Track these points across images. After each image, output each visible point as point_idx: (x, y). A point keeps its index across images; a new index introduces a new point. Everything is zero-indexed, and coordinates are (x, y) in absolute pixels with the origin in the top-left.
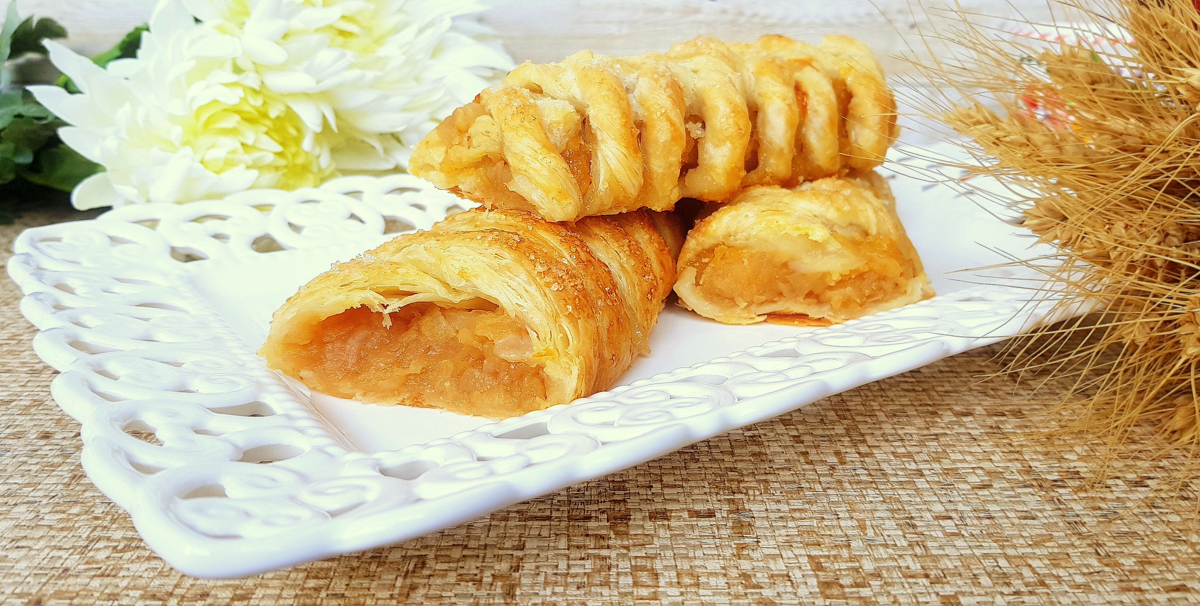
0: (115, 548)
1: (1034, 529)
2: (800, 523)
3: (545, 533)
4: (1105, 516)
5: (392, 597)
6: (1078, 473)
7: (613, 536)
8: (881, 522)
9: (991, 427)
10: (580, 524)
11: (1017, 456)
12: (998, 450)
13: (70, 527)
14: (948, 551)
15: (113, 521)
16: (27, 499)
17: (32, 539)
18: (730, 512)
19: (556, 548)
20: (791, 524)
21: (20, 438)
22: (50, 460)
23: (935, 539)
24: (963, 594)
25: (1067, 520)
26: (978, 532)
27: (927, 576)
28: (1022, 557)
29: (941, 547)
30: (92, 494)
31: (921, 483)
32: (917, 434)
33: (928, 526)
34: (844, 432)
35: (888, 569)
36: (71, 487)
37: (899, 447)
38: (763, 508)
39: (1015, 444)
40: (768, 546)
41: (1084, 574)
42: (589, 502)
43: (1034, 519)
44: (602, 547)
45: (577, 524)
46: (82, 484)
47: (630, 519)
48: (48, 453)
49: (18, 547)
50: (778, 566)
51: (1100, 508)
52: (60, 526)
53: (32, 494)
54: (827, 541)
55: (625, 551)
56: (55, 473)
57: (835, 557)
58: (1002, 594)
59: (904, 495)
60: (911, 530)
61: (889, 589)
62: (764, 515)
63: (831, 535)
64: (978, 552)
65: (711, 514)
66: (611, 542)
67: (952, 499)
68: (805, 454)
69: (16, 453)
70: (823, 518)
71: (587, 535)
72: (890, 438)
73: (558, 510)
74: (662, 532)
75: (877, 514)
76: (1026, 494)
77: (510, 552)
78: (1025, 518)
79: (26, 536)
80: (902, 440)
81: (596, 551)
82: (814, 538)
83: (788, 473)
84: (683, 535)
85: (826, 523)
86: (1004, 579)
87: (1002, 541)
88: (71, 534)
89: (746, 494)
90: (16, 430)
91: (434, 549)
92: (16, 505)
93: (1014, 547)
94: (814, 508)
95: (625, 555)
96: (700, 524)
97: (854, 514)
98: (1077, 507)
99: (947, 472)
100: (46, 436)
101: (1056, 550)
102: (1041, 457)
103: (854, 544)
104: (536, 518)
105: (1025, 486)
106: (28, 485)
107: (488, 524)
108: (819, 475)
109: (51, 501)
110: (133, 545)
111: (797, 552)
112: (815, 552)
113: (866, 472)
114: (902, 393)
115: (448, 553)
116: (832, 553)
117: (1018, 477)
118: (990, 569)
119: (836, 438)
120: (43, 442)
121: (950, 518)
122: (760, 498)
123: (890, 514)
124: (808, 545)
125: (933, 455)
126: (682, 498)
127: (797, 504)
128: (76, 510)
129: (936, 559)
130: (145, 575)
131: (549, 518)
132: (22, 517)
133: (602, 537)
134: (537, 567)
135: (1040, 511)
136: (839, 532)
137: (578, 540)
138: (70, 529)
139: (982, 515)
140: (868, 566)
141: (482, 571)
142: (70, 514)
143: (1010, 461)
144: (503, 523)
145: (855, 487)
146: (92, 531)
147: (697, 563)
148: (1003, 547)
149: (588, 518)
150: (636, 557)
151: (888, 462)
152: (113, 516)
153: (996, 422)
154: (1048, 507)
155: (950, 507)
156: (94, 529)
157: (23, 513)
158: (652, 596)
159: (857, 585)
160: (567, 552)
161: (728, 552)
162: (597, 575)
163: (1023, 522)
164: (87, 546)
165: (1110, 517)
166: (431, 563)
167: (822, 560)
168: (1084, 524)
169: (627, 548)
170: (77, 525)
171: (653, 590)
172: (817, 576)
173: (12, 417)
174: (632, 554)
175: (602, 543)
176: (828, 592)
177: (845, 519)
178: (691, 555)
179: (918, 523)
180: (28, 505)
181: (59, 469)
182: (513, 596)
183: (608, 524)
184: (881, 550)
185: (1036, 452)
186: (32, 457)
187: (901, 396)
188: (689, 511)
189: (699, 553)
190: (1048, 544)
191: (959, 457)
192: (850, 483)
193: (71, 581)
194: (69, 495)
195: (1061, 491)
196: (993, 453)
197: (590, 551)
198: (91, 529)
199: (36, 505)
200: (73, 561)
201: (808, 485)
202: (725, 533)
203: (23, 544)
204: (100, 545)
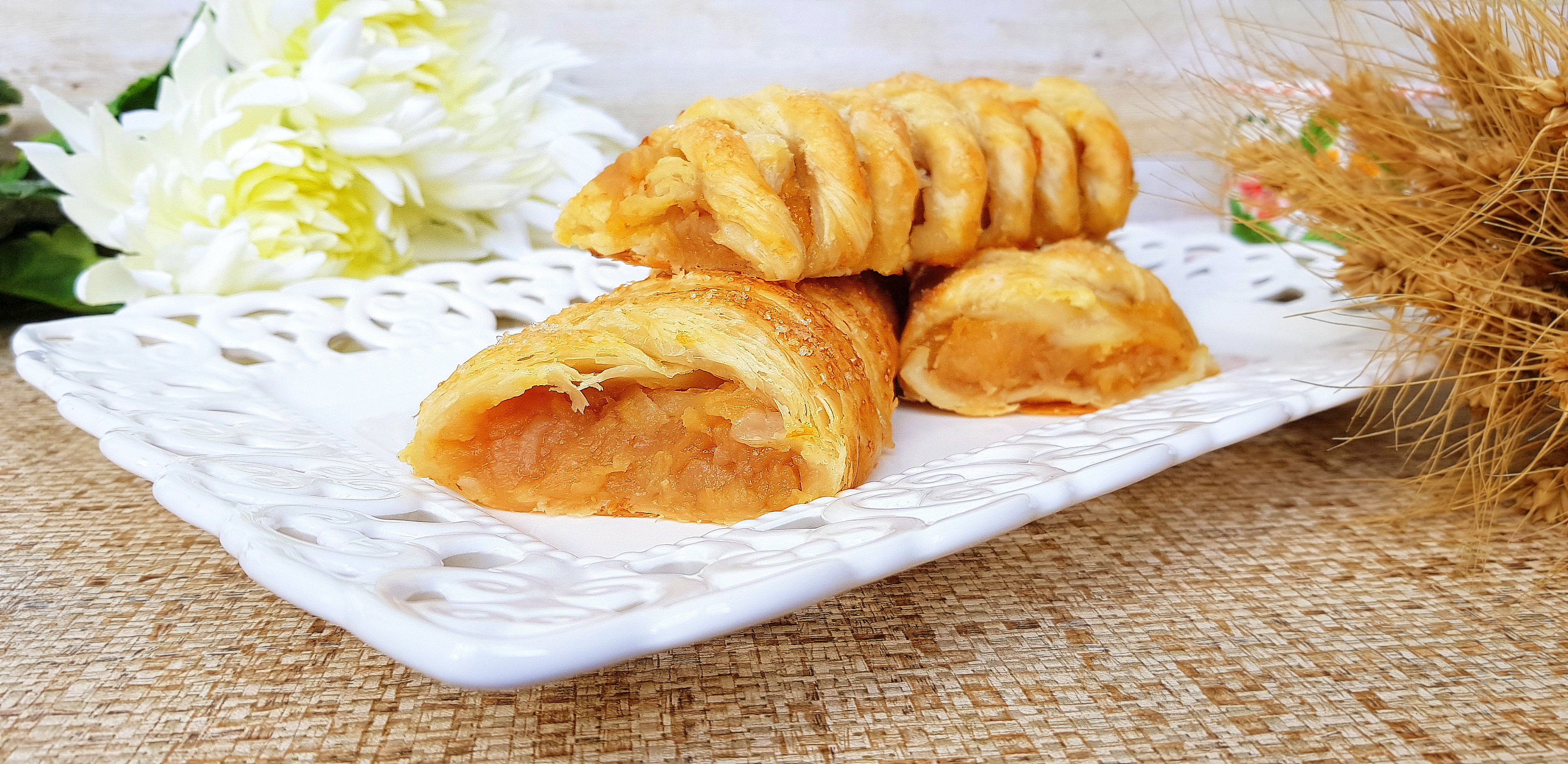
0: (253, 706)
1: (1425, 618)
2: (1147, 628)
3: (833, 655)
4: (1499, 600)
5: (664, 737)
6: (1445, 559)
7: (922, 655)
8: (1244, 621)
9: (1323, 518)
10: (874, 643)
11: (1367, 546)
12: (1342, 540)
13: (178, 686)
14: (1338, 646)
15: (238, 674)
16: (100, 657)
17: (128, 702)
18: (1056, 621)
19: (854, 671)
20: (1137, 630)
21: (61, 586)
22: (116, 609)
23: (1317, 635)
24: (1379, 689)
25: (1459, 606)
26: (1364, 625)
27: (1327, 674)
28: (1426, 647)
29: (1327, 643)
30: (193, 646)
31: (1269, 578)
32: (1242, 529)
33: (1301, 622)
34: (1152, 530)
35: (1277, 669)
36: (160, 639)
37: (1225, 543)
38: (1095, 615)
39: (1359, 533)
40: (1121, 654)
41: (1506, 660)
42: (874, 619)
43: (1419, 607)
44: (913, 667)
45: (869, 643)
46: (174, 635)
47: (934, 635)
48: (109, 601)
49: (111, 713)
50: (1145, 675)
51: (1488, 593)
52: (164, 684)
53: (105, 650)
54: (1190, 644)
55: (945, 670)
56: (128, 625)
57: (1208, 661)
58: (1423, 686)
59: (1256, 591)
60: (1284, 628)
61: (1290, 689)
62: (1099, 622)
63: (1191, 639)
64: (1374, 646)
65: (1033, 625)
66: (923, 661)
67: (1315, 593)
68: (1118, 556)
69: (64, 604)
70: (1173, 622)
71: (888, 655)
72: (1211, 534)
73: (837, 630)
74: (981, 647)
75: (1235, 614)
76: (1398, 583)
77: (796, 679)
78: (1410, 608)
79: (117, 700)
80: (1225, 536)
81: (908, 672)
82: (1173, 642)
83: (1107, 576)
84: (1009, 649)
85: (1179, 626)
86: (1417, 671)
87: (1398, 633)
88: (182, 695)
89: (1066, 601)
90: (51, 577)
91: (696, 680)
92: (87, 664)
93: (1412, 637)
94: (1156, 611)
95: (948, 674)
96: (1025, 635)
97: (1209, 615)
98: (1464, 594)
99: (1296, 566)
100: (99, 582)
101: (1462, 638)
102: (1396, 546)
103: (1223, 645)
104: (814, 640)
105: (1393, 576)
106: (96, 639)
107: (754, 649)
108: (1145, 577)
109: (137, 656)
110: (279, 700)
111: (1159, 658)
112: (1181, 657)
113: (1199, 571)
114: (1202, 488)
115: (717, 684)
117: (1378, 566)
118: (1396, 662)
119: (1147, 538)
120: (96, 590)
121: (1323, 612)
122: (1085, 604)
123: (1251, 613)
124: (1169, 650)
125: (1270, 549)
126: (988, 609)
127: (1134, 609)
128: (178, 665)
129: (1327, 655)
130: (311, 733)
131: (830, 639)
132: (103, 677)
133: (909, 656)
134: (841, 693)
135: (1423, 599)
136: (1200, 634)
137: (878, 662)
138: (180, 687)
139: (1358, 607)
140: (1253, 668)
141: (771, 702)
142: (172, 670)
143: (1363, 550)
144: (774, 648)
145: (1195, 587)
146: (213, 688)
147: (1042, 677)
148: (1399, 639)
149: (882, 637)
150: (963, 676)
151: (1222, 559)
152: (235, 669)
153: (1326, 512)
154: (1428, 594)
155: (1317, 601)
156: (215, 685)
157: (102, 673)
158: (1002, 716)
159: (1250, 689)
160: (871, 674)
161: (1076, 664)
162: (922, 698)
163: (1410, 611)
164: (212, 706)
165: (1505, 602)
166: (699, 696)
167: (1195, 665)
168: (1479, 610)
169: (945, 665)
170: (186, 682)
171: (1001, 710)
172: (1197, 683)
173: (40, 562)
174: (956, 671)
175: (911, 662)
176: (1218, 698)
177: (1199, 620)
178: (1030, 669)
179: (1289, 620)
180: (106, 663)
181: (134, 619)
182: (825, 727)
183: (908, 642)
184: (1260, 650)
185: (1387, 541)
186: (89, 607)
187: (1202, 491)
188: (1004, 622)
189: (1040, 667)
190: (1449, 632)
191: (1302, 550)
192: (1187, 583)
193: (205, 747)
194: (161, 649)
195: (1435, 578)
196: (1339, 544)
197: (899, 672)
198: (210, 686)
199: (117, 662)
200: (199, 724)
201: (1137, 588)
202: (1061, 643)
203: (116, 708)
204: (231, 703)
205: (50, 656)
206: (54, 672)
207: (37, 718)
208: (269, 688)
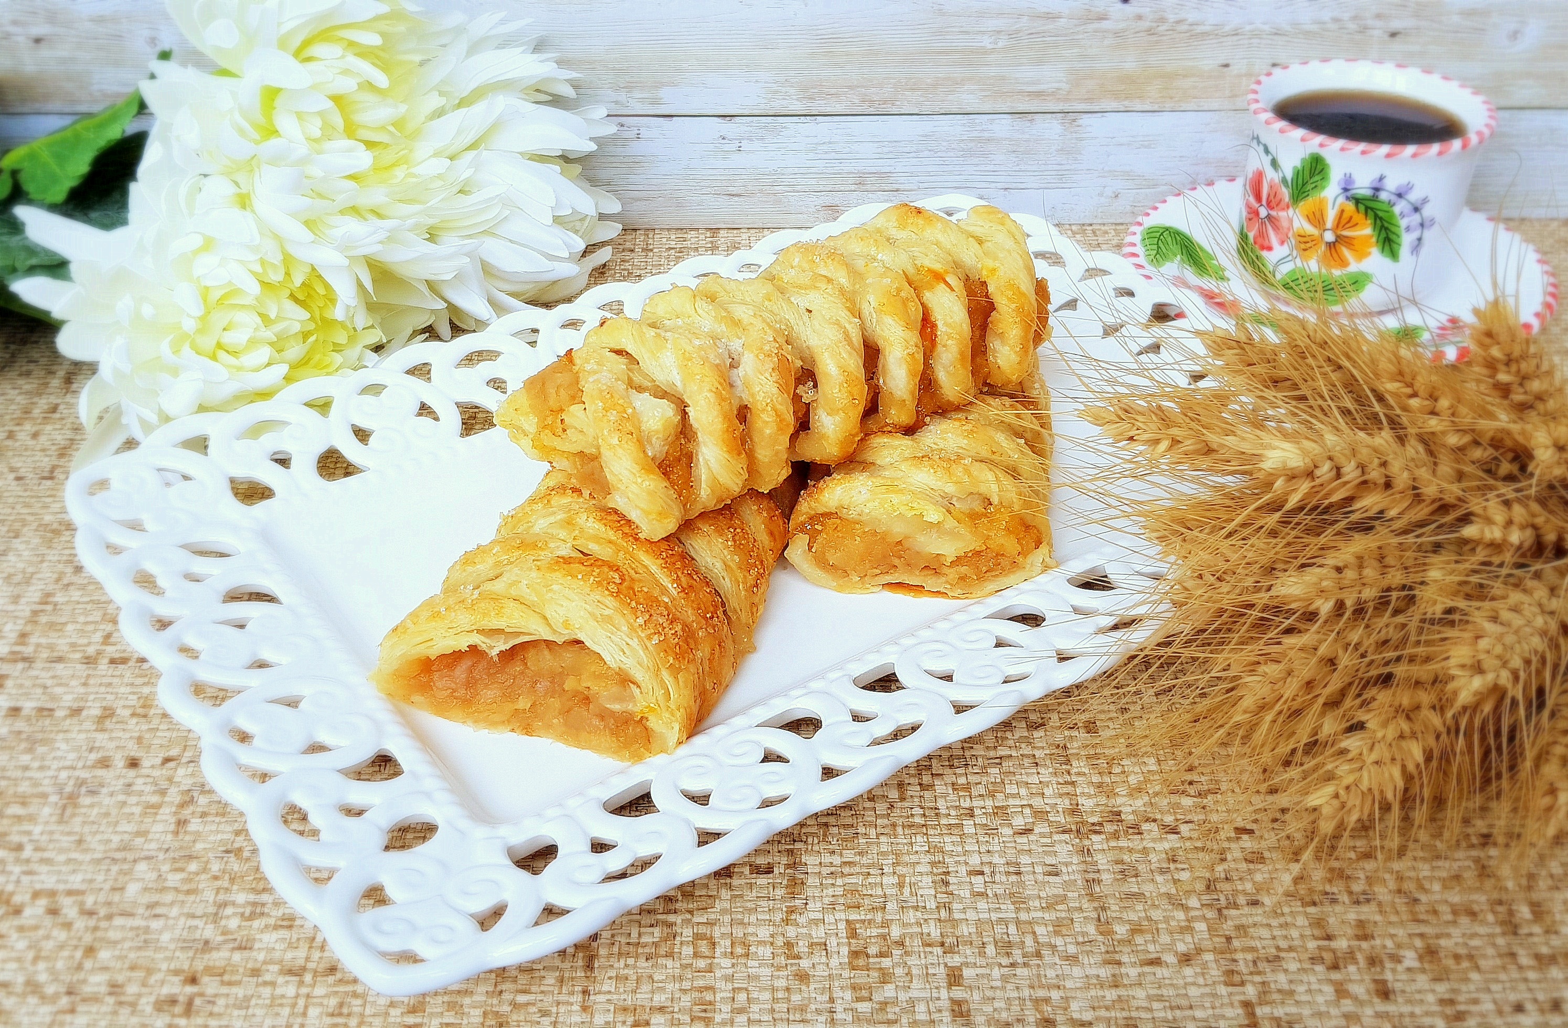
0: (242, 915)
2: (847, 880)
4: (1123, 870)
8: (919, 876)
13: (195, 889)
14: (969, 913)
15: (232, 880)
16: (143, 854)
17: (164, 905)
18: (788, 866)
20: (839, 881)
21: (108, 766)
22: (148, 797)
23: (962, 899)
25: (1088, 875)
26: (1002, 890)
27: (942, 944)
28: (1031, 921)
29: (964, 910)
30: (202, 845)
31: (968, 825)
33: (959, 883)
35: (912, 935)
36: (180, 836)
38: (818, 860)
39: (1074, 769)
40: (814, 908)
44: (669, 911)
46: (189, 832)
48: (143, 787)
49: (155, 915)
50: (818, 933)
51: (1123, 861)
52: (186, 887)
53: (145, 846)
54: (866, 902)
55: (688, 916)
56: (158, 816)
57: (870, 921)
58: (1000, 965)
59: (949, 841)
60: (944, 887)
61: (907, 957)
62: (818, 868)
63: (871, 895)
64: (995, 915)
65: (769, 870)
66: (678, 905)
67: (991, 848)
69: (112, 789)
70: (869, 874)
74: (723, 891)
75: (918, 868)
76: (1061, 841)
78: (1050, 873)
79: (158, 900)
81: (664, 917)
82: (856, 899)
84: (742, 895)
85: (870, 880)
86: (1006, 947)
87: (1021, 903)
88: (198, 897)
89: (806, 840)
90: (100, 754)
92: (135, 861)
93: (1028, 909)
94: (865, 860)
95: (689, 921)
96: (759, 882)
97: (898, 868)
98: (1103, 860)
99: (997, 810)
100: (135, 759)
101: (1063, 913)
102: (1092, 790)
103: (889, 906)
105: (1064, 831)
106: (138, 834)
108: (878, 813)
109: (167, 855)
110: (258, 911)
111: (838, 915)
112: (853, 917)
113: (921, 810)
116: (868, 917)
117: (1061, 816)
118: (998, 937)
120: (134, 769)
121: (982, 872)
122: (816, 848)
123: (929, 868)
124: (849, 906)
125: (991, 786)
127: (849, 855)
128: (193, 865)
129: (956, 923)
130: (277, 946)
132: (147, 877)
133: (670, 898)
134: (613, 936)
135: (1067, 863)
136: (879, 892)
139: (1012, 869)
140: (896, 932)
142: (190, 873)
143: (1061, 794)
145: (907, 831)
147: (751, 930)
148: (1018, 909)
150: (699, 923)
151: (946, 796)
152: (230, 874)
153: (1065, 737)
154: (1075, 858)
155: (986, 857)
156: (217, 893)
157: (145, 872)
158: (708, 967)
159: (881, 954)
160: (638, 917)
161: (778, 917)
162: (663, 944)
163: (1047, 877)
164: (217, 912)
165: (1127, 872)
167: (858, 926)
168: (1100, 881)
169: (691, 912)
170: (200, 886)
171: (709, 961)
172: (850, 945)
173: (89, 734)
174: (696, 919)
175: (670, 905)
176: (855, 963)
177: (889, 874)
178: (746, 920)
179: (952, 879)
180: (147, 861)
181: (161, 811)
182: (591, 971)
184: (911, 913)
185: (1090, 783)
186: (129, 794)
188: (751, 863)
189: (753, 918)
190: (1059, 906)
191: (1015, 788)
192: (903, 825)
193: (215, 955)
194: (181, 847)
195: (1095, 837)
196: (1048, 783)
197: (659, 917)
198: (214, 892)
199: (154, 860)
200: (209, 932)
201: (864, 830)
202: (780, 892)
203: (158, 911)
204: (229, 911)
205: (110, 850)
206: (115, 868)
207: (109, 917)
208: (252, 897)
